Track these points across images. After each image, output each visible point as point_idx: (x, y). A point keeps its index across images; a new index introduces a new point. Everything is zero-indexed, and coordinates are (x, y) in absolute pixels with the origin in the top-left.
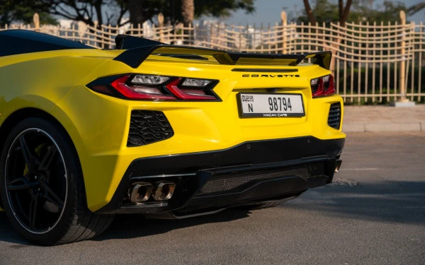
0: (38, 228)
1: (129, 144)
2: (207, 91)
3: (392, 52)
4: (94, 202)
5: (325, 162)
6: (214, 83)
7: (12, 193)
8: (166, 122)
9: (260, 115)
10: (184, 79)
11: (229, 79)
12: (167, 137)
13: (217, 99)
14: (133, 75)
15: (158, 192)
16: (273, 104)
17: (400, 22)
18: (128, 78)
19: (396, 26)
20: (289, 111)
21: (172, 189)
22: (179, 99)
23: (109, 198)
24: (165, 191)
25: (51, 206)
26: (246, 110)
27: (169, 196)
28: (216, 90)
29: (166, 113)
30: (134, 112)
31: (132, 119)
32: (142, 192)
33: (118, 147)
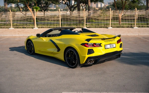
0: (72, 66)
1: (87, 54)
2: (100, 45)
3: (133, 17)
4: (81, 63)
5: (119, 55)
6: (101, 44)
7: (67, 59)
8: (93, 51)
9: (108, 48)
10: (96, 43)
11: (103, 43)
12: (93, 53)
13: (101, 46)
14: (88, 43)
15: (92, 62)
16: (110, 46)
17: (135, 10)
18: (87, 44)
19: (135, 11)
20: (113, 47)
21: (94, 61)
22: (95, 47)
23: (84, 62)
24: (93, 61)
25: (74, 62)
26: (106, 48)
27: (93, 62)
28: (101, 45)
29: (93, 49)
30: (88, 49)
31: (88, 50)
32: (89, 62)
33: (86, 55)
